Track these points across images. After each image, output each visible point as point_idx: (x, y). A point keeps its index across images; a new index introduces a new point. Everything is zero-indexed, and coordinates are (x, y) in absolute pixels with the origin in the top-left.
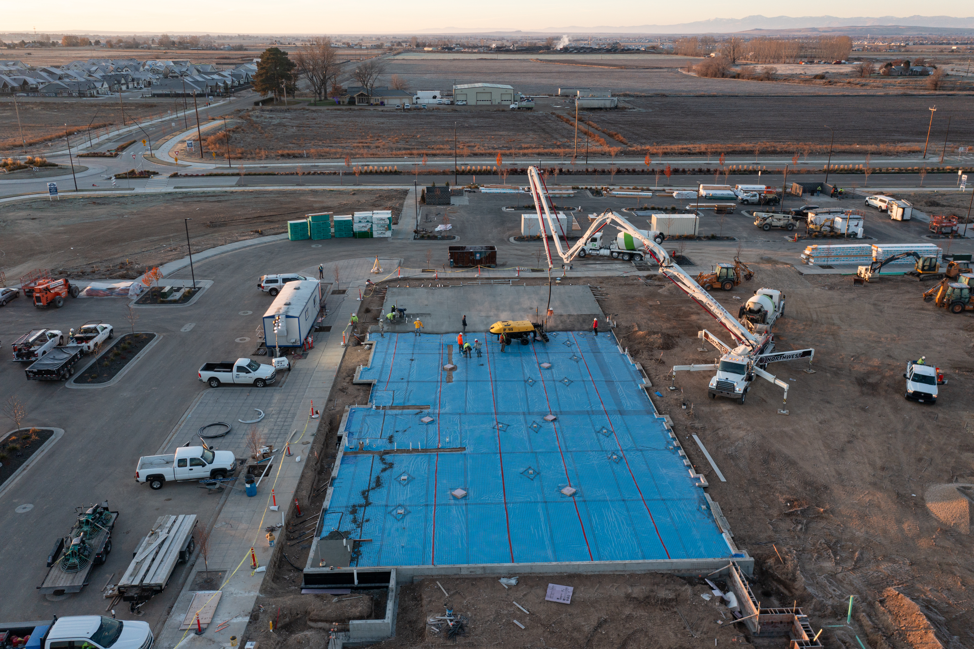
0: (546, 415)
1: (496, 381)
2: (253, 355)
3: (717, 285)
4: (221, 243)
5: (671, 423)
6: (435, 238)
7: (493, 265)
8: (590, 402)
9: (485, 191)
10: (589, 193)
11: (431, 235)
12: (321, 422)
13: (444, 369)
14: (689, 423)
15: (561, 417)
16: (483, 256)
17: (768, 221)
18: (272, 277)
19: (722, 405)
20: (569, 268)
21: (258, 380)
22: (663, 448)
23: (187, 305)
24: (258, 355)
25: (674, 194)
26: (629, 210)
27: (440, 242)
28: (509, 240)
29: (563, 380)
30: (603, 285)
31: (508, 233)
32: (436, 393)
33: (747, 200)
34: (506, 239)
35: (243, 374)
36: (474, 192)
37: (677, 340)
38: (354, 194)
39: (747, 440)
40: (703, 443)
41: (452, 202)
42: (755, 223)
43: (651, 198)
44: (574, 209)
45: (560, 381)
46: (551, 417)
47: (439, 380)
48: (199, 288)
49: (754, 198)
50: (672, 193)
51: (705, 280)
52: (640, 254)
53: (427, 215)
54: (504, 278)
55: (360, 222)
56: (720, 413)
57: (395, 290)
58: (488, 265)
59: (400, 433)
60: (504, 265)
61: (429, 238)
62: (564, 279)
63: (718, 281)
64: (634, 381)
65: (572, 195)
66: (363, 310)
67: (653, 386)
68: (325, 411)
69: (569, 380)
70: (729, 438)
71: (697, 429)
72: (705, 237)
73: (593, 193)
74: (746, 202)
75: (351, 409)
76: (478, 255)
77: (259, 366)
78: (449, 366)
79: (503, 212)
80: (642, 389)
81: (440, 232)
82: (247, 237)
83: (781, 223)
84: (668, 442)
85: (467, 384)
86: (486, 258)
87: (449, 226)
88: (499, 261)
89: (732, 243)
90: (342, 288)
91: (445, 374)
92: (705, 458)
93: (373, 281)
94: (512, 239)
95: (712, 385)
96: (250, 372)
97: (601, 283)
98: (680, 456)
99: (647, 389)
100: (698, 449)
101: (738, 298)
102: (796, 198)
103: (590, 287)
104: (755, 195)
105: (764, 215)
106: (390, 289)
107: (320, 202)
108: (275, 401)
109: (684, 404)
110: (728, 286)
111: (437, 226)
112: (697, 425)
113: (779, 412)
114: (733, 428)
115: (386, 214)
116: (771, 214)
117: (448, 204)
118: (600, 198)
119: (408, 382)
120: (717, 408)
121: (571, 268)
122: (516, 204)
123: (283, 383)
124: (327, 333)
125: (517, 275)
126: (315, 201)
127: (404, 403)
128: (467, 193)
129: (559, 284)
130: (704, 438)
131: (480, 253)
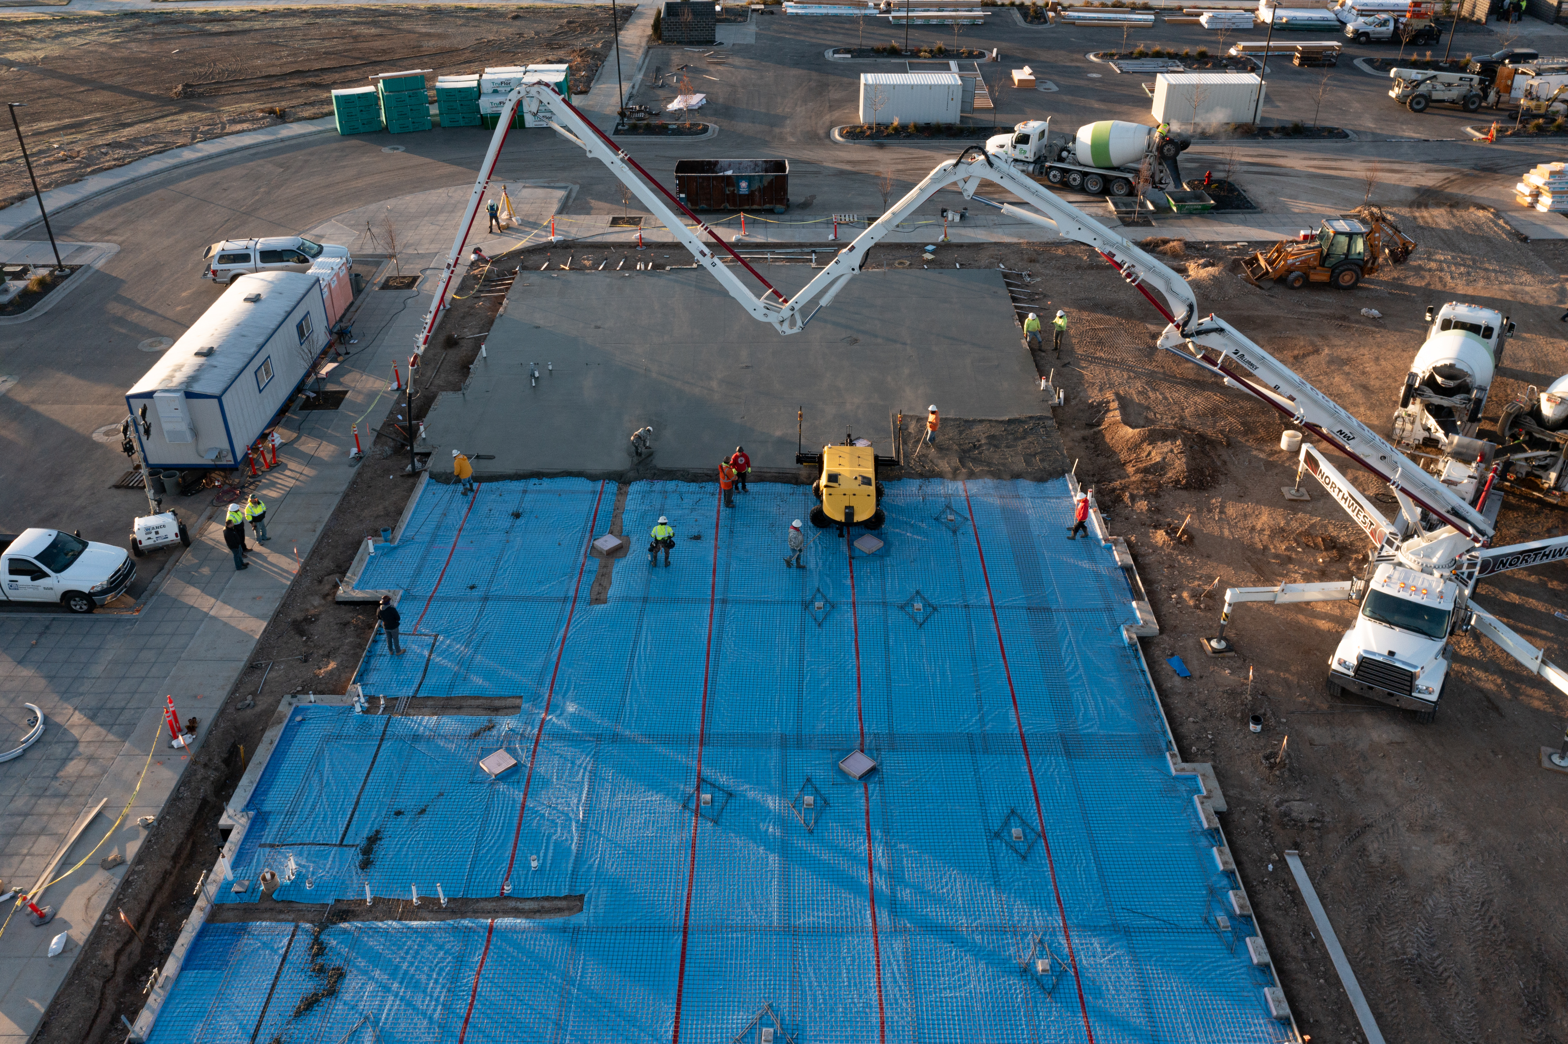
0: (846, 752)
1: (724, 601)
2: (117, 487)
3: (1320, 277)
4: (181, 141)
5: (1221, 804)
6: (663, 130)
7: (779, 207)
8: (979, 698)
9: (794, 11)
10: (1017, 15)
11: (655, 121)
12: (194, 762)
13: (594, 551)
14: (1270, 797)
15: (891, 762)
16: (756, 185)
17: (1422, 89)
18: (236, 245)
19: (1367, 720)
20: (957, 218)
21: (69, 596)
22: (1196, 921)
23: (23, 318)
24: (127, 487)
25: (1203, 19)
26: (1104, 56)
27: (672, 139)
28: (828, 135)
29: (910, 603)
30: (1038, 267)
31: (827, 118)
32: (551, 645)
33: (1366, 34)
34: (821, 132)
35: (25, 580)
36: (772, 13)
37: (1225, 454)
38: (516, 18)
39: (1464, 892)
40: (1322, 898)
41: (718, 38)
42: (1393, 94)
43: (1153, 26)
44: (981, 55)
45: (902, 608)
46: (859, 764)
47: (572, 593)
48: (74, 269)
49: (1383, 29)
50: (1199, 15)
51: (1290, 260)
52: (1127, 179)
53: (658, 70)
54: (801, 245)
55: (495, 92)
56: (1363, 757)
57: (533, 278)
58: (767, 206)
59: (405, 820)
60: (805, 206)
61: (650, 130)
62: (943, 247)
63: (1322, 265)
64: (1109, 609)
65: (980, 22)
66: (442, 338)
67: (1162, 630)
68: (222, 712)
69: (927, 604)
70: (1402, 876)
71: (1298, 825)
72: (1277, 130)
73: (1025, 16)
74: (1363, 39)
75: (297, 710)
76: (744, 184)
77: (85, 545)
78: (608, 542)
79: (828, 63)
80: (1132, 645)
81: (679, 113)
82: (245, 126)
83: (1453, 94)
84: (1212, 891)
85: (642, 612)
86: (764, 191)
87: (696, 99)
88: (795, 192)
89: (1340, 144)
90: (408, 270)
91: (594, 565)
92: (1335, 981)
93: (486, 253)
94: (836, 134)
95: (1342, 663)
96: (45, 575)
97: (1032, 261)
98: (1251, 966)
99: (1145, 642)
100: (1307, 928)
101: (1375, 312)
102: (1473, 27)
103: (1005, 276)
104: (1384, 23)
105: (1414, 74)
106: (526, 274)
107: (440, 36)
108: (97, 670)
109: (1257, 720)
110: (1347, 278)
111: (671, 100)
112: (1301, 809)
113: (1546, 764)
114: (1411, 828)
115: (556, 73)
116: (1431, 73)
117: (709, 42)
118: (1040, 27)
119: (486, 599)
120: (1352, 732)
121: (962, 216)
122: (855, 42)
123: (152, 595)
124: (330, 414)
125: (831, 237)
126: (429, 35)
127: (452, 686)
128: (755, 15)
129: (928, 262)
130: (1325, 873)
131: (749, 179)
